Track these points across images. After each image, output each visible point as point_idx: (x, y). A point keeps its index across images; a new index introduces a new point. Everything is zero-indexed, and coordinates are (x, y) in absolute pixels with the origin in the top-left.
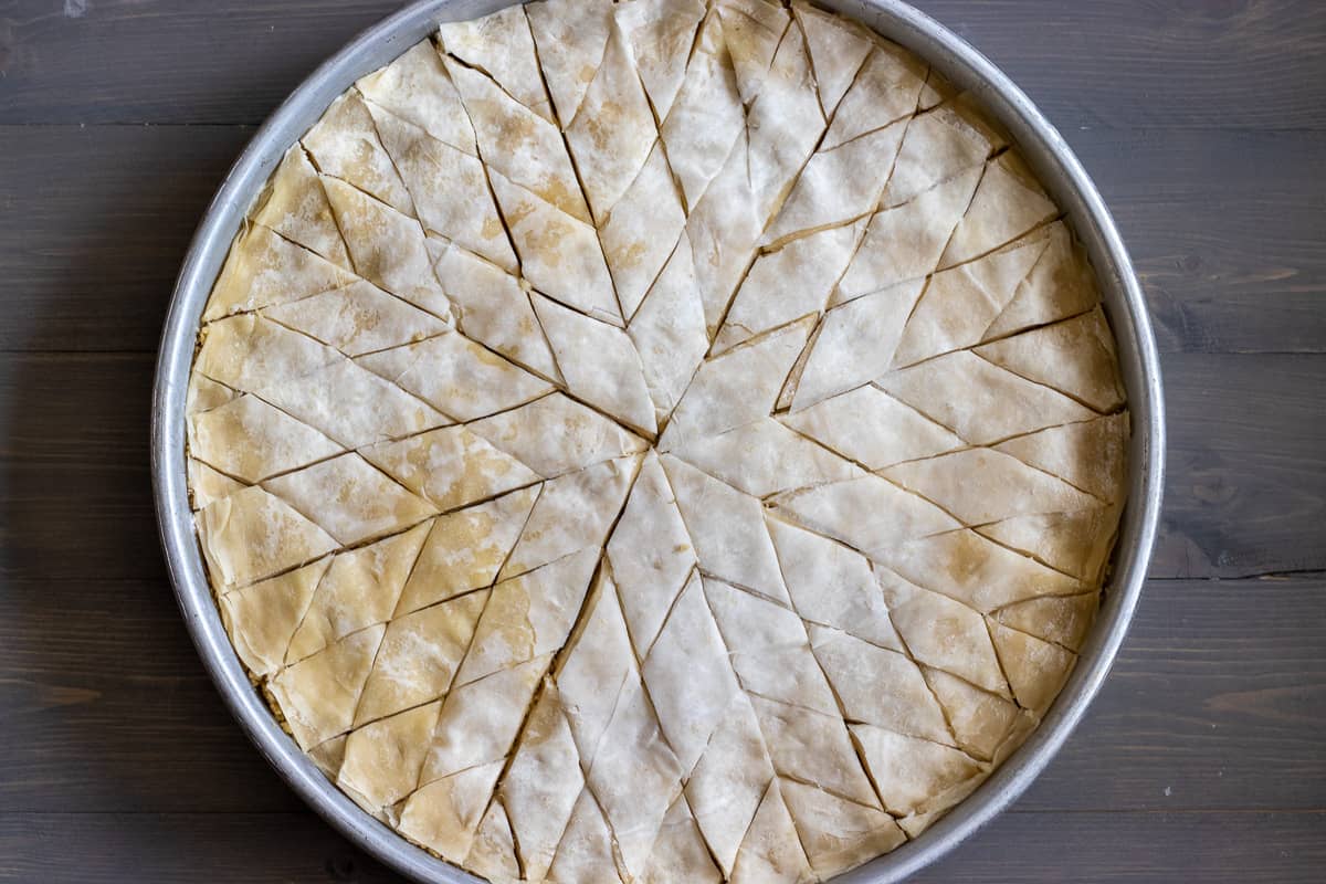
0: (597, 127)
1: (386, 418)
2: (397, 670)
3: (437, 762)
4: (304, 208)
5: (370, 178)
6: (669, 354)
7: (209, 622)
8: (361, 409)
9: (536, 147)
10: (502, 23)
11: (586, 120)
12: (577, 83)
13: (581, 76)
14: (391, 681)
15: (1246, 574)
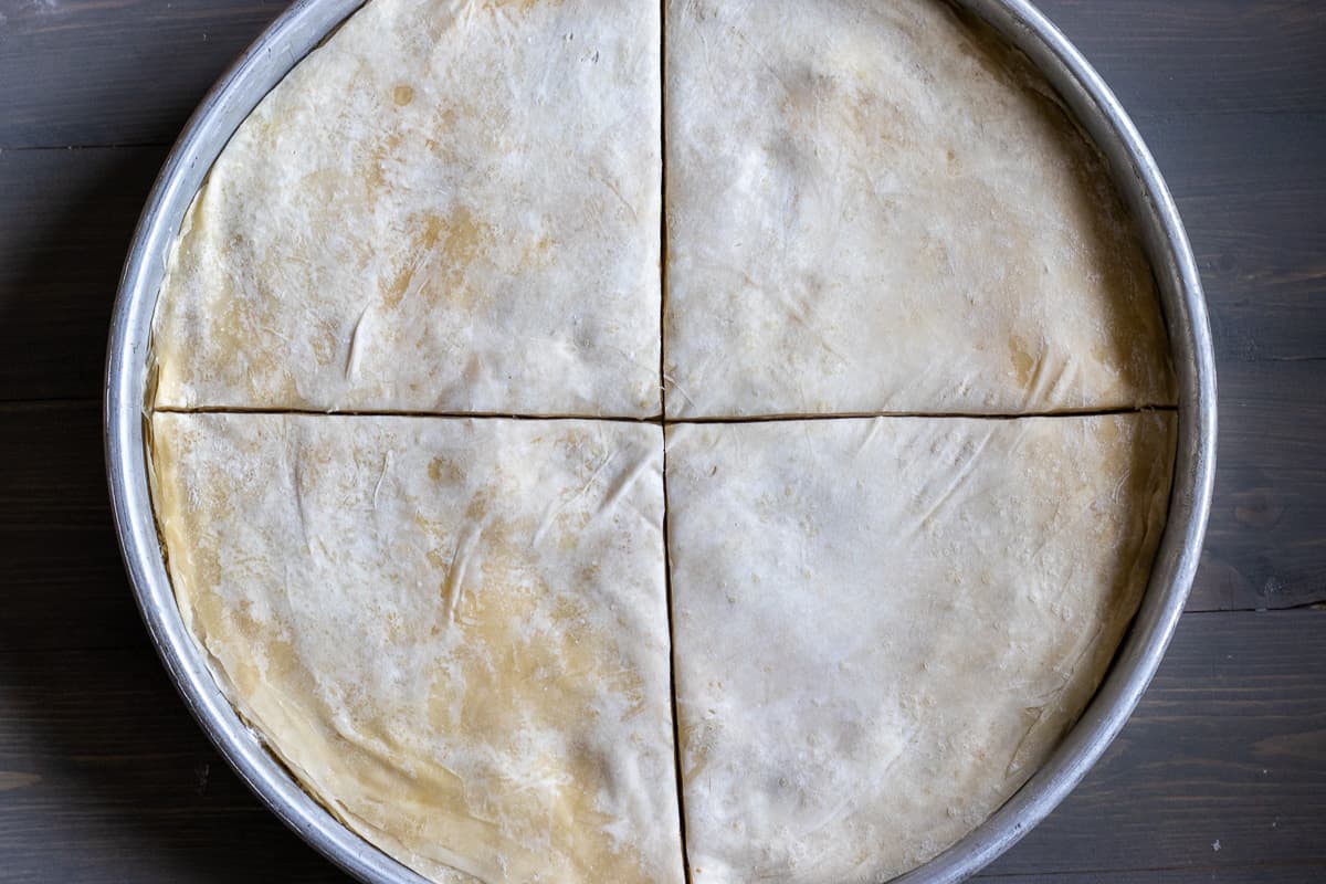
0: (438, 144)
1: (390, 541)
2: (528, 775)
3: (613, 840)
4: (199, 369)
5: (243, 309)
6: (625, 326)
7: (324, 826)
8: (360, 543)
9: (393, 192)
10: (292, 88)
11: (425, 142)
12: (395, 111)
13: (396, 102)
14: (528, 790)
15: (1296, 604)
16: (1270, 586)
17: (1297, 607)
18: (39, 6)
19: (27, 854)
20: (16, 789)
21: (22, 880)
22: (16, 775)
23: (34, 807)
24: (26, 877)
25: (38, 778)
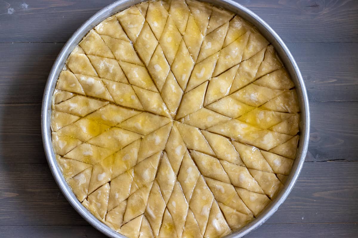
15: (323, 160)
16: (317, 156)
17: (324, 161)
18: (23, 8)
19: (15, 213)
20: (13, 197)
21: (13, 219)
22: (13, 194)
23: (16, 201)
24: (14, 218)
25: (18, 194)
